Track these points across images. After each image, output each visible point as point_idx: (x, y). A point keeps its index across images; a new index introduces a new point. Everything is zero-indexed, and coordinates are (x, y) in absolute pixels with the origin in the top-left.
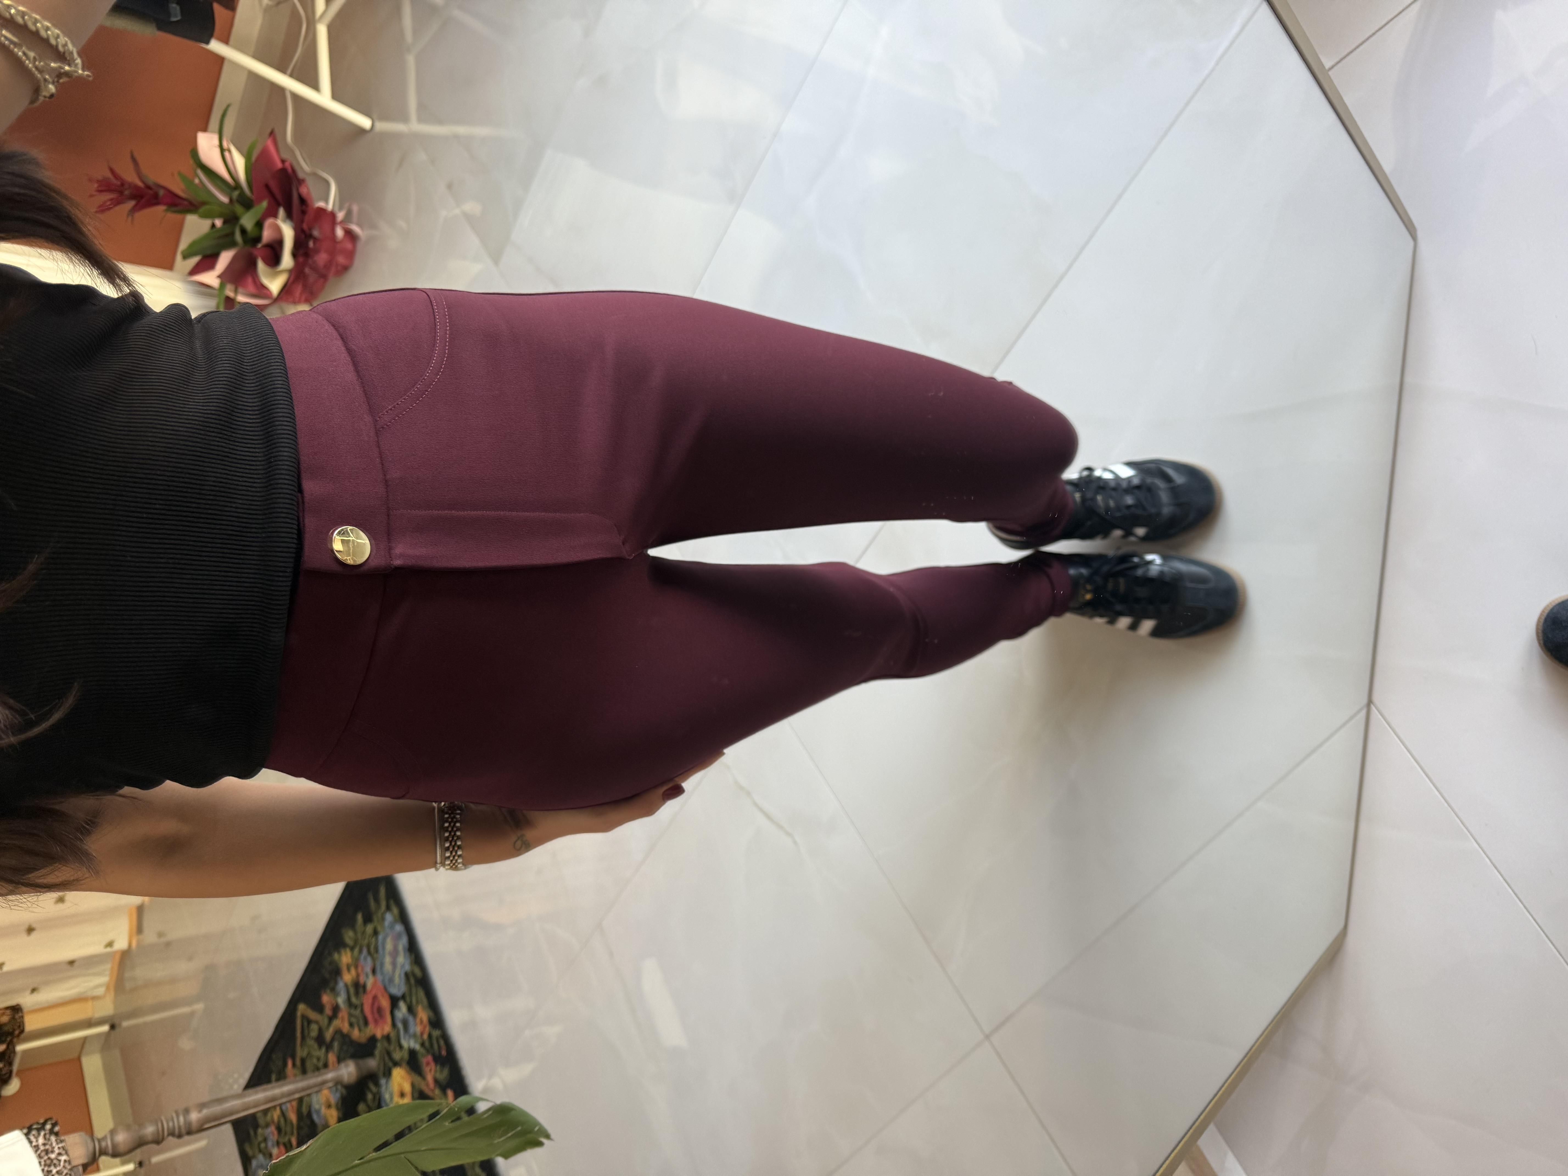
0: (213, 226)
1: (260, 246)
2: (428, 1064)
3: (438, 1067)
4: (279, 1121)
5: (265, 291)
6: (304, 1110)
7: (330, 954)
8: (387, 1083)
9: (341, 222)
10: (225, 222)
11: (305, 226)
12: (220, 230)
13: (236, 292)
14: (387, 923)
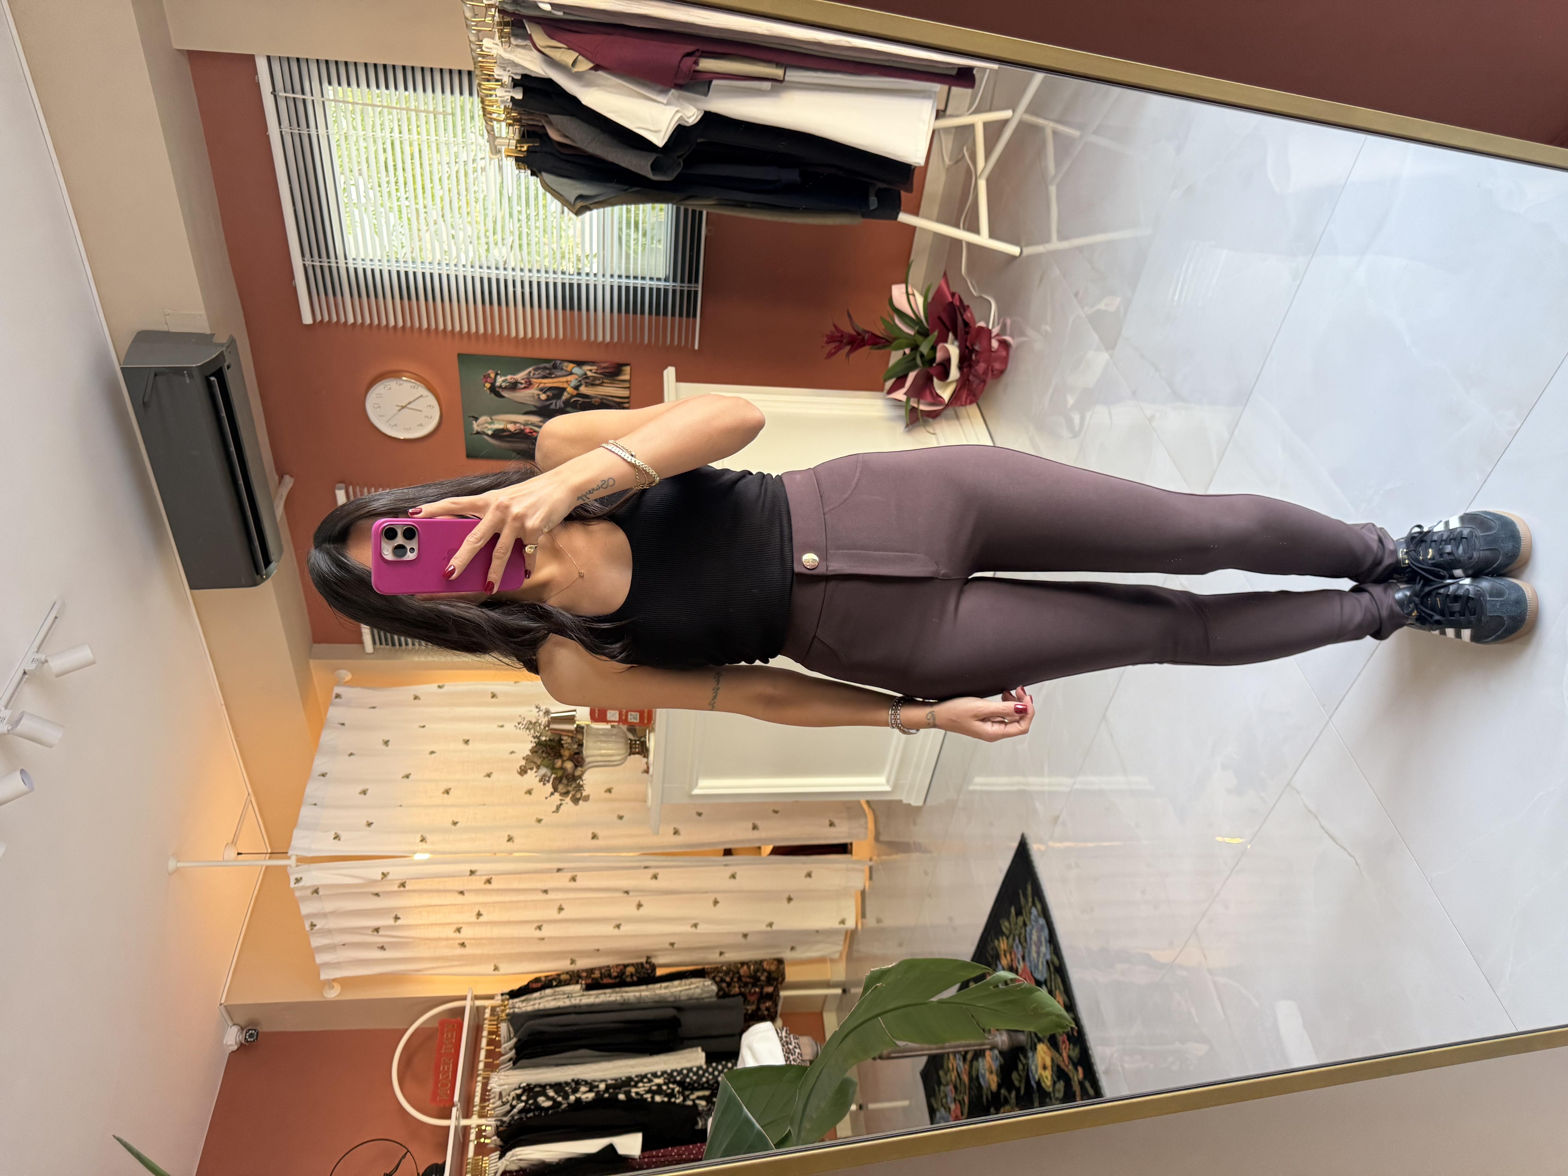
0: (905, 353)
1: (934, 365)
2: (1064, 1042)
3: (1071, 1046)
4: (956, 1081)
5: (940, 399)
6: (974, 1074)
7: (993, 941)
8: (1033, 1055)
9: (997, 335)
10: (912, 350)
11: (968, 344)
12: (910, 355)
13: (919, 403)
14: (1032, 917)
